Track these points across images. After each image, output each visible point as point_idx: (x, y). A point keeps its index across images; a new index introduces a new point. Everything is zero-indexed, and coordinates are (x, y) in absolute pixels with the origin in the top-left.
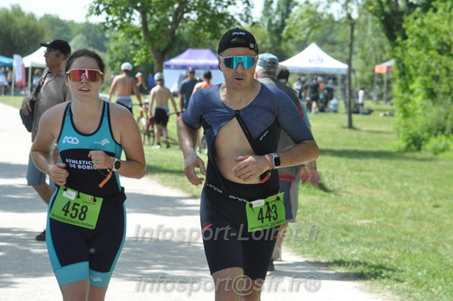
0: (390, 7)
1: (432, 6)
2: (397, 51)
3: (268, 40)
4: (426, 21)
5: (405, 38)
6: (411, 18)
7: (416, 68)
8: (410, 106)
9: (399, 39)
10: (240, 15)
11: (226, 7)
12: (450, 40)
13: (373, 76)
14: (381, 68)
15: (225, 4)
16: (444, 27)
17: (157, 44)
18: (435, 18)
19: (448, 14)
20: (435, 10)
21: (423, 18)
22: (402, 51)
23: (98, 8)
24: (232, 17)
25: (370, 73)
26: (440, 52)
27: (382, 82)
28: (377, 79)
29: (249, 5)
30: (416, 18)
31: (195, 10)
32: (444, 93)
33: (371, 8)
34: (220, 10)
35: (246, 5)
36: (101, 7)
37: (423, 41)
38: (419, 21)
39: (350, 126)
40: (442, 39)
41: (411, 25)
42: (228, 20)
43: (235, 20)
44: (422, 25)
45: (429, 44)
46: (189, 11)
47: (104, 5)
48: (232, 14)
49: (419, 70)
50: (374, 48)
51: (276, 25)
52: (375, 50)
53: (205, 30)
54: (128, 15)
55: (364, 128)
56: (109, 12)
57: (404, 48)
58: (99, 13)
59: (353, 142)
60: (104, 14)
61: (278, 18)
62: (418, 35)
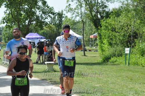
0: (95, 17)
1: (109, 17)
2: (99, 31)
3: (55, 29)
4: (107, 21)
5: (101, 27)
6: (102, 20)
7: (105, 36)
8: (104, 48)
9: (99, 27)
10: (49, 22)
11: (45, 19)
12: (115, 27)
13: (89, 39)
14: (92, 36)
15: (44, 18)
16: (113, 23)
17: (23, 32)
18: (110, 20)
19: (114, 19)
20: (110, 18)
21: (106, 20)
22: (100, 31)
23: (3, 22)
24: (47, 22)
25: (88, 38)
26: (112, 31)
27: (92, 41)
28: (90, 40)
29: (52, 18)
30: (104, 21)
31: (35, 21)
32: (114, 44)
33: (90, 18)
34: (43, 20)
35: (51, 19)
36: (5, 21)
37: (107, 28)
38: (105, 21)
39: (85, 55)
40: (113, 27)
41: (103, 23)
42: (45, 23)
43: (48, 23)
44: (106, 23)
45: (109, 29)
46: (33, 21)
47: (6, 20)
48: (47, 21)
49: (106, 37)
50: (89, 30)
51: (57, 24)
52: (89, 31)
53: (38, 27)
54: (13, 23)
55: (89, 56)
56: (7, 23)
57: (101, 30)
58: (4, 23)
59: (86, 60)
60: (6, 23)
61: (58, 22)
62: (105, 26)
